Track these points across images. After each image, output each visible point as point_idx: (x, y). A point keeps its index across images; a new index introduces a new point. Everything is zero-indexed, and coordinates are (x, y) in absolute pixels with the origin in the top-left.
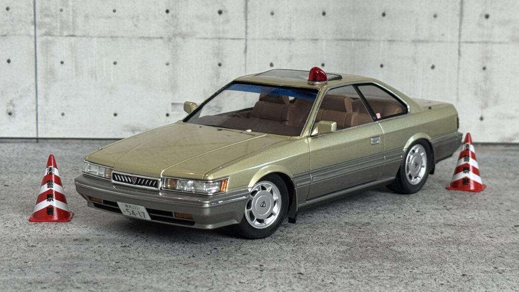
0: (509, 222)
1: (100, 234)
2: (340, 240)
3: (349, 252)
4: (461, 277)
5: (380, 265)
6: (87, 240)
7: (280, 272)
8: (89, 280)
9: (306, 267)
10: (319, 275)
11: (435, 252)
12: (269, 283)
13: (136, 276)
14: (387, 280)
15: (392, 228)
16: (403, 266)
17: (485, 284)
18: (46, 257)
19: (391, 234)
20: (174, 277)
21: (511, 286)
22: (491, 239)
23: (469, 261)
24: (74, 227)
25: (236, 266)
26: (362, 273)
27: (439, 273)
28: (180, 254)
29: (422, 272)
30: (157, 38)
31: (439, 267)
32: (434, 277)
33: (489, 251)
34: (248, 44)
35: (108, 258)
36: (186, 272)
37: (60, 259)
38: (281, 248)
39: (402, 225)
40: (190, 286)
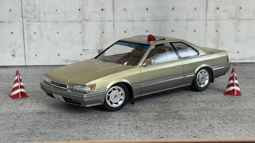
0: (229, 99)
1: (49, 110)
2: (155, 110)
3: (159, 116)
4: (209, 126)
5: (172, 121)
6: (43, 113)
7: (128, 126)
8: (43, 133)
9: (140, 123)
10: (145, 127)
11: (197, 114)
12: (123, 132)
13: (64, 130)
14: (176, 129)
15: (178, 103)
16: (182, 122)
17: (219, 129)
18: (24, 122)
19: (177, 106)
20: (81, 130)
21: (231, 130)
22: (221, 107)
23: (212, 119)
24: (38, 107)
25: (108, 124)
26: (164, 126)
27: (199, 125)
28: (84, 118)
29: (191, 124)
30: (76, 22)
31: (199, 122)
32: (197, 127)
33: (221, 113)
34: (115, 23)
35: (52, 121)
36: (86, 128)
37: (31, 122)
38: (129, 114)
39: (182, 102)
40: (87, 134)
